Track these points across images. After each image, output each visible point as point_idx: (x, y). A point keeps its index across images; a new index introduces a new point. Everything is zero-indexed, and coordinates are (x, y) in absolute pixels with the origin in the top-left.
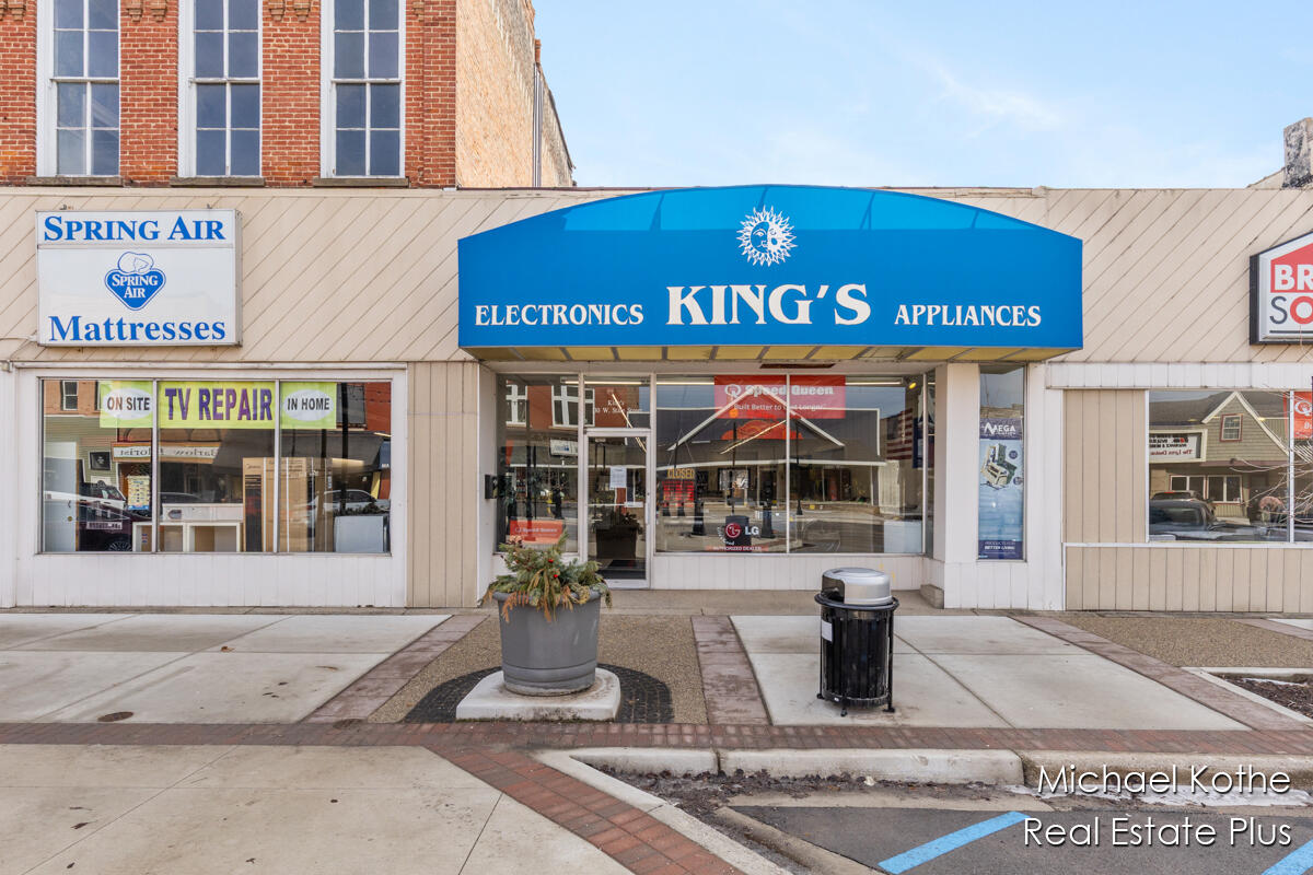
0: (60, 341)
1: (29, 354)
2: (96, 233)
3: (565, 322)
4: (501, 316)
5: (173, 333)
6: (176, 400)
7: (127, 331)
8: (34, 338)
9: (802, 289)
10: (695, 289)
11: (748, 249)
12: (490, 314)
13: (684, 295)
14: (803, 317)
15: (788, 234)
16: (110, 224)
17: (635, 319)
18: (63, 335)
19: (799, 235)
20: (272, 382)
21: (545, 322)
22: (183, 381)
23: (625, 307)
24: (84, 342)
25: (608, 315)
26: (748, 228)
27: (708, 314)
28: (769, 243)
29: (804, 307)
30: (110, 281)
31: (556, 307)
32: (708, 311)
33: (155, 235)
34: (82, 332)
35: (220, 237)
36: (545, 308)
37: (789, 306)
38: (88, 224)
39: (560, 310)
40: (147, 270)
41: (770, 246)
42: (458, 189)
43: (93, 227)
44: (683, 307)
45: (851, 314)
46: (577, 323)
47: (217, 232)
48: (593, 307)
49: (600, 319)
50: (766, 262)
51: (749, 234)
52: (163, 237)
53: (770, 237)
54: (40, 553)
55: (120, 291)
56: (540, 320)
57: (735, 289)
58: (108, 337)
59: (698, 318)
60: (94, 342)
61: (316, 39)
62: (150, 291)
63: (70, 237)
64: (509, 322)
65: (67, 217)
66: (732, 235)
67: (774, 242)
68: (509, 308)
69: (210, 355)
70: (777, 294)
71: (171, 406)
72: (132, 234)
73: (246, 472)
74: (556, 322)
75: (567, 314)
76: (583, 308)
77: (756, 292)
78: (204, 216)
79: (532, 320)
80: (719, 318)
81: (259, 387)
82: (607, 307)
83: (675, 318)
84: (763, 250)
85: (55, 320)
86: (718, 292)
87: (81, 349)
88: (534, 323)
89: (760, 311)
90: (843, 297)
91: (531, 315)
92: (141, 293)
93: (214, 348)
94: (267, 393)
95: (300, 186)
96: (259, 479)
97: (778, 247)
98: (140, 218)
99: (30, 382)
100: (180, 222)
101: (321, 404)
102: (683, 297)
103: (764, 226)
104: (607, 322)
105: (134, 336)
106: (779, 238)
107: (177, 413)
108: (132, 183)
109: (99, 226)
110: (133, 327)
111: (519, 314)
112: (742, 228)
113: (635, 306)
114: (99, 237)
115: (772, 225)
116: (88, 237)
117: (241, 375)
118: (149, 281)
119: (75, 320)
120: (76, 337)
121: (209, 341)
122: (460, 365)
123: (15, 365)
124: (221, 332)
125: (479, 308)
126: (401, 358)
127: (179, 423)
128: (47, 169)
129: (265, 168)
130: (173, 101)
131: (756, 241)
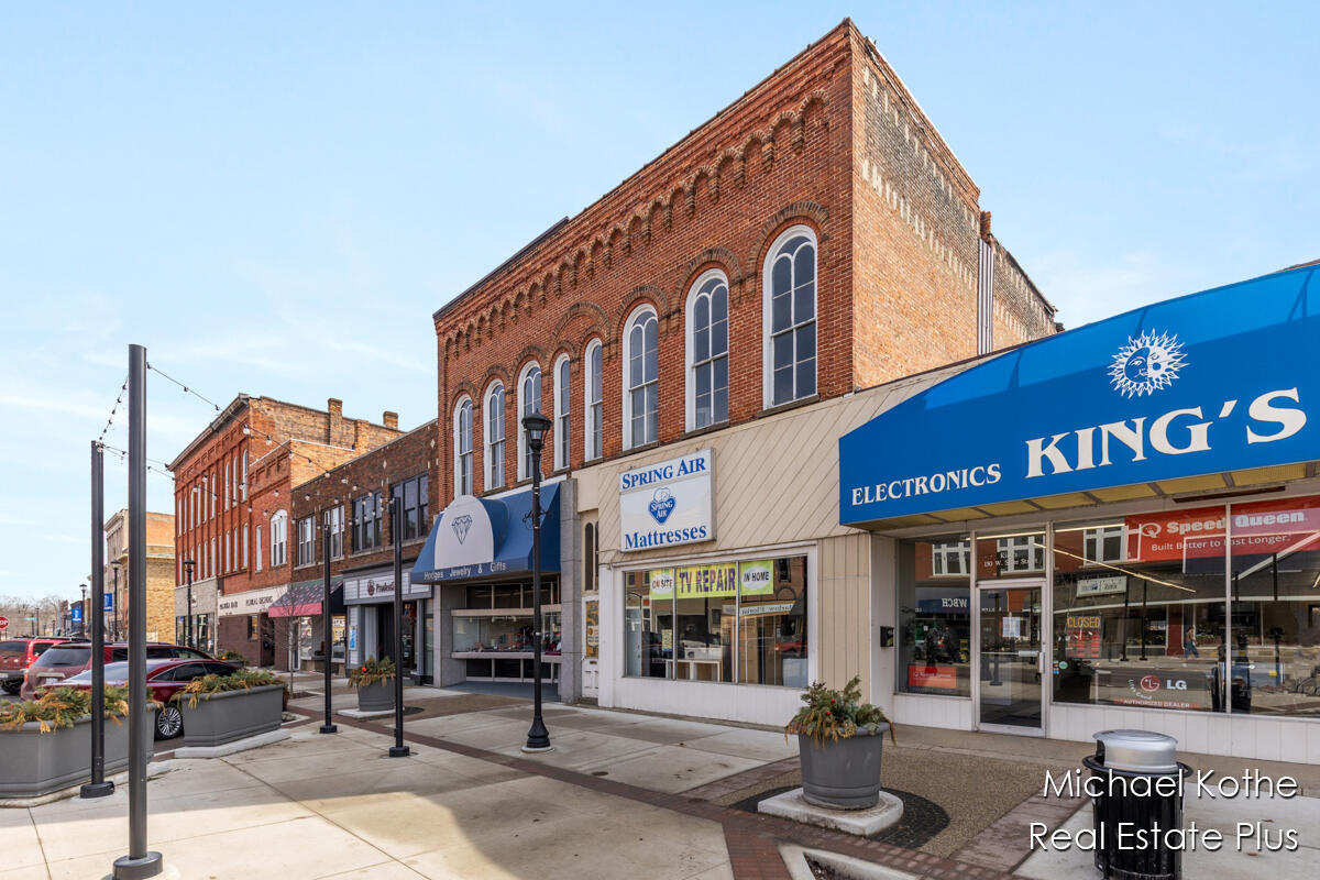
0: (630, 549)
1: (618, 559)
3: (926, 491)
4: (870, 494)
5: (679, 536)
6: (685, 579)
7: (658, 539)
8: (619, 548)
9: (1197, 412)
10: (1057, 438)
11: (1121, 381)
12: (864, 495)
13: (1044, 446)
14: (1199, 439)
15: (1176, 354)
17: (993, 478)
18: (631, 545)
19: (1188, 352)
20: (734, 563)
21: (908, 494)
22: (686, 567)
23: (982, 468)
24: (640, 548)
25: (966, 478)
26: (1122, 361)
27: (1073, 460)
29: (1199, 432)
30: (651, 508)
31: (918, 480)
32: (1072, 457)
33: (671, 474)
34: (639, 542)
35: (703, 468)
36: (908, 482)
37: (1178, 434)
39: (921, 481)
40: (666, 499)
41: (1152, 373)
42: (856, 392)
43: (643, 476)
44: (1044, 458)
45: (1275, 428)
46: (936, 491)
47: (701, 465)
48: (951, 474)
49: (958, 481)
50: (1145, 392)
51: (1123, 366)
52: (674, 476)
54: (624, 677)
55: (654, 514)
56: (903, 493)
57: (1105, 428)
58: (650, 544)
59: (1061, 465)
60: (644, 548)
61: (759, 310)
62: (669, 511)
63: (633, 485)
64: (878, 499)
65: (632, 473)
66: (1102, 374)
67: (1157, 366)
68: (878, 487)
69: (699, 549)
70: (1161, 424)
71: (682, 585)
72: (660, 477)
74: (918, 492)
75: (927, 484)
76: (942, 477)
77: (1132, 427)
78: (694, 457)
80: (1085, 461)
81: (727, 567)
82: (965, 471)
83: (1035, 470)
84: (1143, 379)
85: (627, 536)
86: (1085, 437)
87: (639, 552)
89: (1138, 446)
90: (1260, 409)
91: (899, 489)
92: (665, 512)
93: (701, 543)
94: (732, 571)
95: (750, 420)
97: (1162, 371)
98: (663, 465)
99: (619, 574)
100: (683, 464)
101: (764, 576)
102: (1043, 448)
103: (1144, 353)
104: (965, 485)
105: (662, 542)
107: (686, 587)
108: (663, 444)
110: (661, 535)
111: (887, 490)
112: (1114, 361)
113: (992, 466)
115: (1153, 349)
116: (641, 483)
117: (717, 560)
118: (668, 505)
119: (636, 535)
120: (636, 546)
121: (698, 539)
122: (856, 537)
123: (612, 566)
124: (704, 532)
125: (855, 491)
126: (815, 536)
127: (686, 595)
128: (627, 445)
129: (731, 413)
130: (683, 384)
131: (1132, 372)
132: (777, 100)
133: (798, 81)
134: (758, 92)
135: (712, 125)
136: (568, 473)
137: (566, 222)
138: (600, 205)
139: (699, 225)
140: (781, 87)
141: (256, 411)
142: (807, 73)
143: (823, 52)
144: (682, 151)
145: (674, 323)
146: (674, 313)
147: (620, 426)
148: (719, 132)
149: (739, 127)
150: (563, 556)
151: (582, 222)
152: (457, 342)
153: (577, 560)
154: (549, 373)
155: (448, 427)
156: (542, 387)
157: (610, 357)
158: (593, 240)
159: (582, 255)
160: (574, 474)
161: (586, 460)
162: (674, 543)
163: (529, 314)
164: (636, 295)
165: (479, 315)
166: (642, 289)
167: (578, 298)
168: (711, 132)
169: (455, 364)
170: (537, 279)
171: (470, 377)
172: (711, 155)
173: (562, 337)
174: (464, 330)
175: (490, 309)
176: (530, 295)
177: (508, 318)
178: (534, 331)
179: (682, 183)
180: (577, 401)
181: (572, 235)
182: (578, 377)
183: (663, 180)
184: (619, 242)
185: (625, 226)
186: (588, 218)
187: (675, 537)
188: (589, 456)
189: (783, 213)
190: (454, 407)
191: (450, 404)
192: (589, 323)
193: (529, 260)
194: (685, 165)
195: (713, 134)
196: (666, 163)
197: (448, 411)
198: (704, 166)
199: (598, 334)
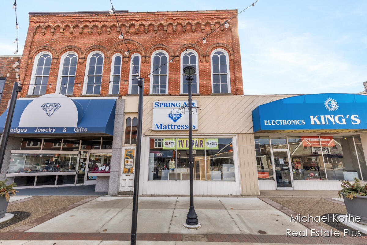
0: (157, 129)
1: (148, 132)
2: (166, 105)
3: (286, 124)
4: (271, 123)
5: (184, 128)
7: (173, 127)
8: (151, 129)
9: (342, 116)
10: (316, 116)
11: (327, 107)
12: (268, 122)
13: (314, 117)
14: (344, 122)
15: (336, 104)
16: (169, 104)
17: (303, 123)
18: (158, 128)
19: (339, 104)
21: (281, 124)
23: (300, 120)
24: (163, 130)
25: (297, 122)
26: (326, 103)
27: (321, 122)
28: (332, 106)
29: (344, 120)
30: (169, 116)
31: (284, 121)
32: (320, 121)
33: (179, 106)
34: (163, 127)
35: (194, 106)
36: (281, 121)
37: (340, 119)
38: (165, 104)
39: (285, 121)
40: (178, 113)
41: (333, 106)
42: (244, 95)
43: (166, 104)
44: (314, 120)
45: (356, 122)
46: (289, 124)
48: (292, 121)
49: (294, 123)
50: (332, 110)
51: (327, 104)
53: (332, 104)
54: (148, 181)
55: (172, 118)
56: (280, 124)
57: (326, 116)
58: (169, 128)
59: (318, 123)
60: (165, 130)
62: (178, 118)
63: (160, 106)
64: (273, 124)
65: (160, 102)
66: (323, 104)
67: (333, 105)
68: (272, 121)
70: (337, 117)
71: (179, 144)
72: (174, 106)
74: (284, 124)
75: (286, 122)
76: (290, 121)
77: (331, 117)
79: (278, 124)
80: (323, 123)
81: (200, 140)
82: (296, 121)
83: (313, 123)
84: (331, 107)
85: (157, 125)
86: (322, 117)
87: (160, 131)
88: (279, 124)
89: (333, 121)
90: (353, 117)
91: (278, 122)
92: (176, 118)
95: (208, 95)
96: (199, 162)
98: (176, 102)
99: (148, 139)
101: (215, 143)
102: (314, 118)
103: (330, 102)
104: (296, 124)
105: (174, 128)
106: (334, 105)
107: (181, 146)
109: (167, 104)
110: (174, 126)
111: (275, 122)
112: (325, 102)
113: (302, 120)
114: (167, 106)
115: (332, 102)
116: (165, 106)
118: (178, 116)
119: (161, 125)
120: (161, 128)
122: (249, 134)
123: (145, 135)
124: (195, 127)
125: (265, 121)
126: (235, 133)
127: (181, 148)
128: (151, 92)
129: (200, 91)
130: (180, 78)
131: (329, 105)
132: (217, 17)
133: (223, 15)
134: (211, 12)
135: (195, 13)
136: (120, 96)
137: (127, 12)
138: (145, 14)
139: (187, 36)
140: (218, 14)
142: (226, 15)
143: (230, 13)
144: (183, 14)
145: (177, 59)
146: (177, 56)
147: (149, 85)
148: (197, 15)
149: (204, 17)
150: (115, 129)
151: (136, 15)
152: (45, 29)
153: (123, 132)
154: (110, 58)
155: (29, 61)
156: (104, 62)
157: (145, 61)
158: (140, 22)
159: (133, 25)
160: (123, 97)
161: (129, 94)
162: (180, 129)
163: (100, 33)
164: (160, 46)
165: (66, 24)
166: (162, 45)
167: (129, 38)
168: (194, 14)
169: (42, 37)
170: (107, 24)
171: (53, 46)
172: (193, 20)
173: (119, 48)
174: (53, 26)
175: (74, 24)
176: (101, 28)
177: (85, 31)
178: (101, 40)
179: (181, 22)
180: (126, 72)
181: (129, 17)
182: (127, 63)
183: (174, 18)
184: (151, 28)
185: (156, 24)
186: (139, 15)
187: (181, 127)
188: (130, 92)
189: (218, 43)
190: (36, 53)
191: (33, 52)
192: (134, 47)
193: (104, 16)
194: (183, 18)
195: (195, 15)
196: (176, 14)
197: (31, 55)
198: (190, 21)
199: (139, 52)
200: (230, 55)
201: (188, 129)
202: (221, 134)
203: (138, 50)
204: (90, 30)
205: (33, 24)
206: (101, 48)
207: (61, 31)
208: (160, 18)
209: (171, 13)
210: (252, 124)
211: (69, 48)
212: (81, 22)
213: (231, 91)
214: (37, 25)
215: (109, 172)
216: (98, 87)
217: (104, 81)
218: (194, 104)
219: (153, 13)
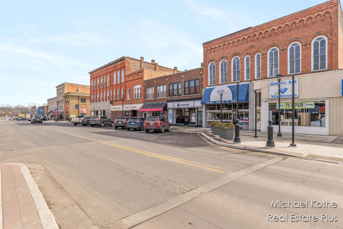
0: (272, 98)
1: (267, 100)
5: (289, 96)
6: (288, 105)
7: (282, 96)
8: (269, 98)
18: (273, 97)
20: (303, 102)
22: (289, 102)
33: (286, 83)
34: (275, 97)
35: (296, 82)
38: (276, 83)
42: (339, 70)
47: (295, 82)
52: (287, 84)
61: (311, 51)
62: (285, 91)
63: (274, 85)
65: (273, 82)
71: (287, 106)
72: (283, 84)
73: (298, 114)
85: (272, 96)
87: (274, 99)
92: (284, 91)
95: (308, 73)
96: (300, 116)
98: (284, 81)
99: (267, 104)
100: (290, 81)
101: (312, 104)
105: (283, 97)
107: (288, 107)
110: (283, 96)
116: (276, 85)
117: (298, 101)
118: (285, 89)
119: (275, 95)
120: (275, 98)
123: (265, 101)
124: (296, 95)
126: (328, 97)
127: (288, 108)
128: (268, 76)
129: (302, 71)
130: (287, 65)
133: (323, 8)
134: (312, 8)
136: (251, 81)
137: (251, 28)
138: (262, 25)
139: (292, 32)
140: (319, 8)
141: (127, 60)
142: (326, 6)
143: (331, 3)
144: (289, 17)
145: (285, 52)
146: (285, 50)
147: (267, 72)
148: (300, 14)
149: (306, 14)
150: (249, 99)
151: (256, 28)
152: (210, 50)
153: (253, 100)
154: (243, 59)
155: (207, 69)
156: (241, 62)
157: (264, 57)
158: (259, 32)
159: (255, 35)
160: (252, 82)
161: (255, 79)
162: (287, 97)
163: (236, 46)
164: (273, 45)
165: (219, 45)
166: (274, 44)
167: (253, 44)
168: (297, 14)
169: (209, 55)
170: (240, 39)
171: (215, 58)
172: (297, 19)
173: (248, 52)
174: (214, 47)
175: (223, 44)
176: (237, 42)
177: (229, 46)
178: (238, 49)
179: (288, 23)
180: (253, 66)
181: (252, 30)
182: (253, 61)
183: (282, 22)
184: (267, 33)
185: (270, 30)
186: (258, 28)
187: (287, 96)
188: (256, 78)
189: (318, 33)
190: (208, 64)
191: (207, 64)
192: (256, 49)
193: (238, 34)
194: (289, 20)
195: (299, 15)
196: (284, 19)
197: (207, 65)
198: (295, 21)
199: (260, 52)
200: (329, 39)
201: (292, 97)
202: (316, 99)
203: (259, 51)
204: (231, 45)
205: (205, 49)
206: (238, 54)
207: (218, 49)
208: (272, 25)
209: (280, 19)
210: (341, 91)
211: (222, 58)
212: (226, 42)
213: (328, 67)
214: (207, 49)
215: (248, 120)
216: (238, 77)
217: (241, 73)
218: (296, 81)
219: (268, 23)
